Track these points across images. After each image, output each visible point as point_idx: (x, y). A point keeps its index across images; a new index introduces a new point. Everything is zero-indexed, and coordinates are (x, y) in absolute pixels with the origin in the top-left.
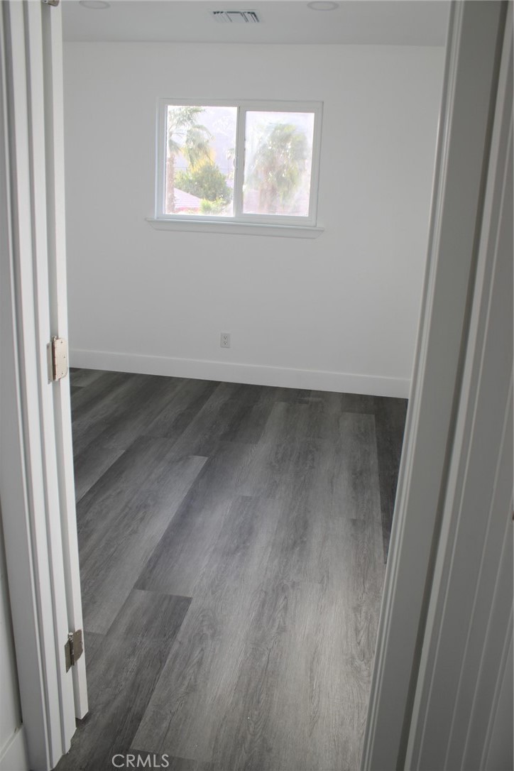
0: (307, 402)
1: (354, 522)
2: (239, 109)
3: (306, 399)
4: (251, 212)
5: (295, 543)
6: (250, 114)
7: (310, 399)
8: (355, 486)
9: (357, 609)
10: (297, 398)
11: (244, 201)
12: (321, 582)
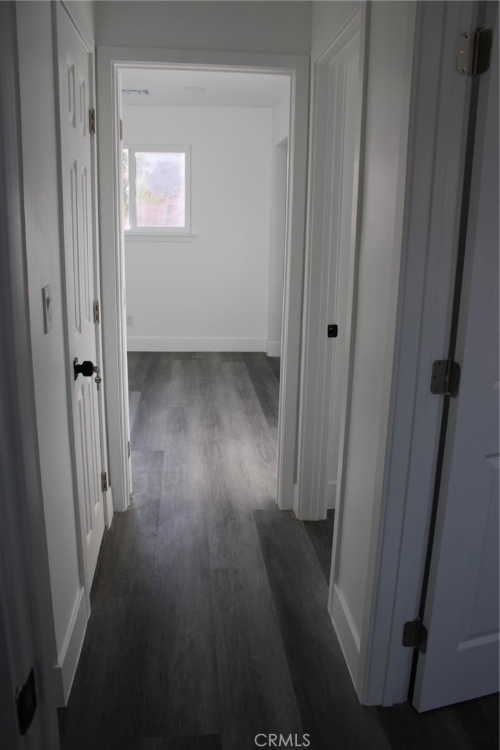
0: (195, 359)
1: (246, 413)
2: (130, 151)
3: (194, 357)
4: (143, 225)
5: (214, 425)
6: (137, 155)
7: (197, 357)
8: (242, 397)
9: (258, 446)
10: (187, 357)
11: (138, 217)
12: (235, 437)
